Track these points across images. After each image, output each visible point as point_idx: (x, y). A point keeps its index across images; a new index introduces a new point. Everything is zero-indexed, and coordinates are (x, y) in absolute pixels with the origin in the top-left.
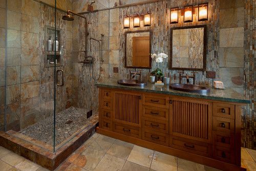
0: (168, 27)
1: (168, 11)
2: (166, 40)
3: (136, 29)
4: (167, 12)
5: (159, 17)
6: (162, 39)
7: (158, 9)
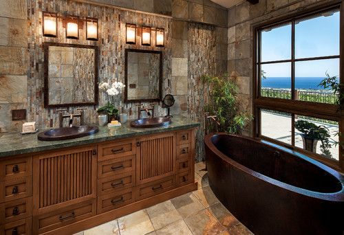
0: (121, 47)
1: (121, 24)
2: (119, 64)
3: (69, 41)
4: (119, 26)
5: (108, 31)
6: (114, 62)
7: (107, 18)
